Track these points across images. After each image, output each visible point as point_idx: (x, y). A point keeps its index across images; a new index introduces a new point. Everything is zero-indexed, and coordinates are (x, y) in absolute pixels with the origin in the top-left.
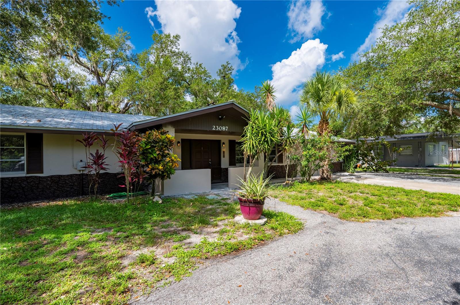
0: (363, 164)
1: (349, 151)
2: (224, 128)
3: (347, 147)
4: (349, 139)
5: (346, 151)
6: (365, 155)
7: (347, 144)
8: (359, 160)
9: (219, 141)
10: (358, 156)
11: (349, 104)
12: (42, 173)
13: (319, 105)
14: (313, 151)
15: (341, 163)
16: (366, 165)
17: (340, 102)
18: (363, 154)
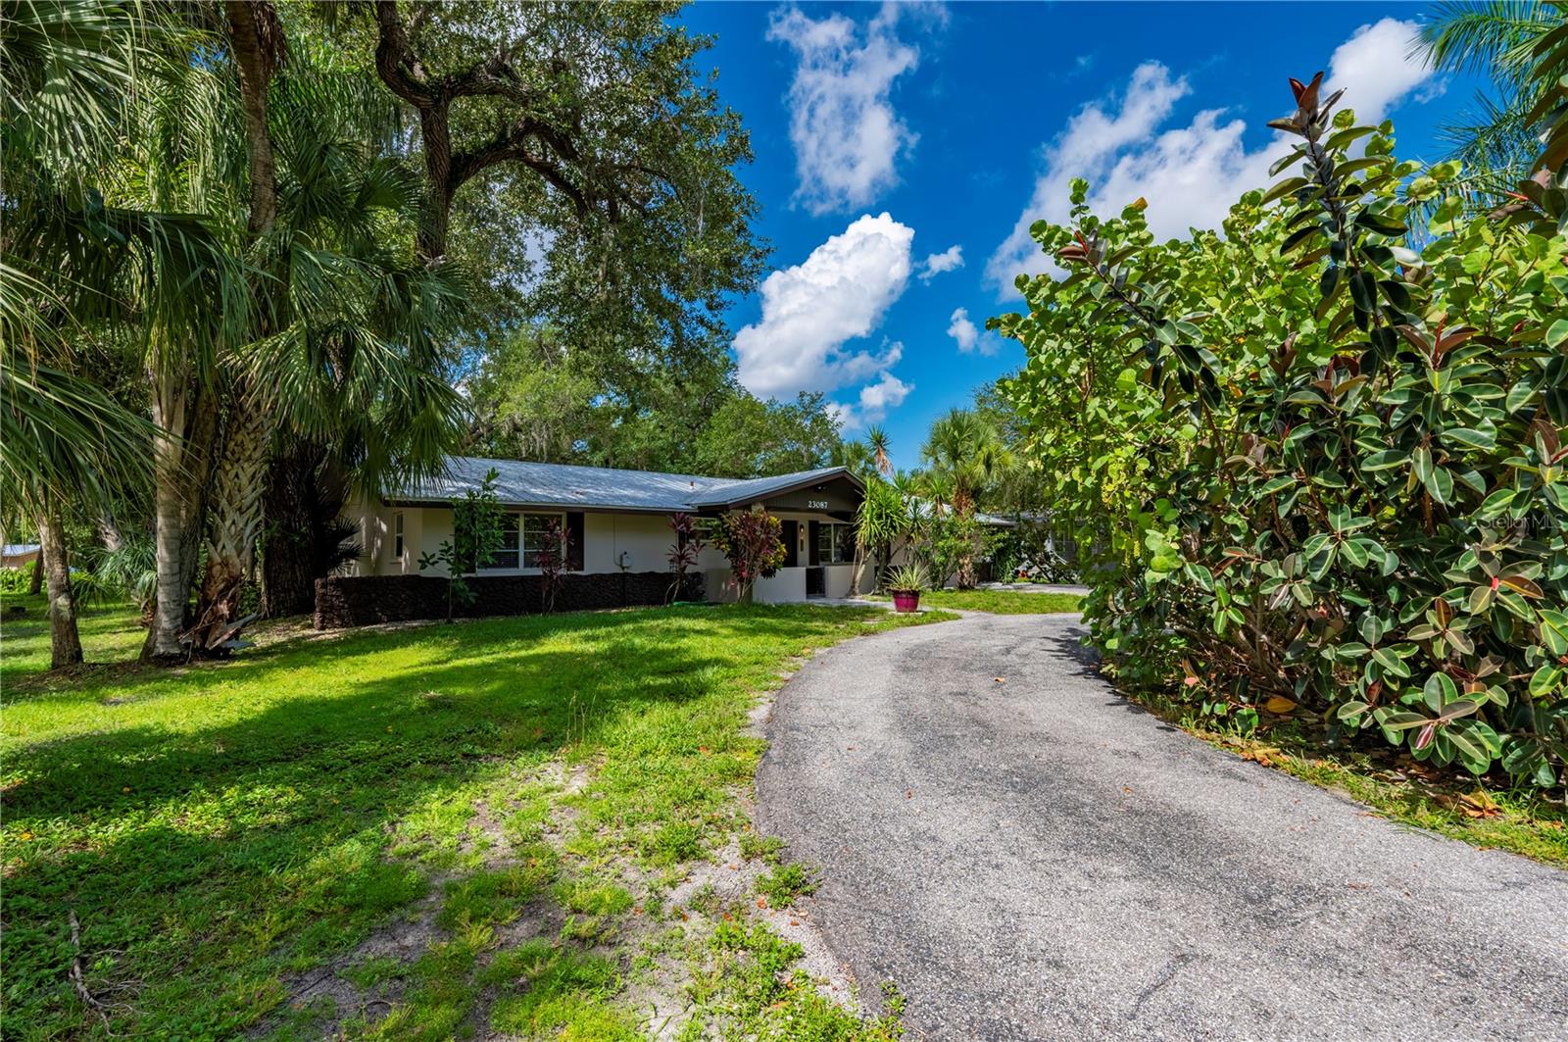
0: (1030, 568)
1: (1004, 541)
2: (822, 505)
3: (1000, 536)
4: (1005, 517)
5: (999, 541)
6: (1032, 551)
7: (1001, 528)
8: (1021, 560)
9: (794, 523)
10: (1019, 552)
11: (1003, 464)
12: (582, 569)
13: (956, 465)
14: (952, 542)
15: (989, 564)
16: (1035, 570)
17: (988, 465)
18: (1029, 548)
